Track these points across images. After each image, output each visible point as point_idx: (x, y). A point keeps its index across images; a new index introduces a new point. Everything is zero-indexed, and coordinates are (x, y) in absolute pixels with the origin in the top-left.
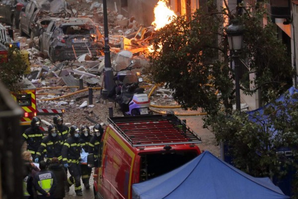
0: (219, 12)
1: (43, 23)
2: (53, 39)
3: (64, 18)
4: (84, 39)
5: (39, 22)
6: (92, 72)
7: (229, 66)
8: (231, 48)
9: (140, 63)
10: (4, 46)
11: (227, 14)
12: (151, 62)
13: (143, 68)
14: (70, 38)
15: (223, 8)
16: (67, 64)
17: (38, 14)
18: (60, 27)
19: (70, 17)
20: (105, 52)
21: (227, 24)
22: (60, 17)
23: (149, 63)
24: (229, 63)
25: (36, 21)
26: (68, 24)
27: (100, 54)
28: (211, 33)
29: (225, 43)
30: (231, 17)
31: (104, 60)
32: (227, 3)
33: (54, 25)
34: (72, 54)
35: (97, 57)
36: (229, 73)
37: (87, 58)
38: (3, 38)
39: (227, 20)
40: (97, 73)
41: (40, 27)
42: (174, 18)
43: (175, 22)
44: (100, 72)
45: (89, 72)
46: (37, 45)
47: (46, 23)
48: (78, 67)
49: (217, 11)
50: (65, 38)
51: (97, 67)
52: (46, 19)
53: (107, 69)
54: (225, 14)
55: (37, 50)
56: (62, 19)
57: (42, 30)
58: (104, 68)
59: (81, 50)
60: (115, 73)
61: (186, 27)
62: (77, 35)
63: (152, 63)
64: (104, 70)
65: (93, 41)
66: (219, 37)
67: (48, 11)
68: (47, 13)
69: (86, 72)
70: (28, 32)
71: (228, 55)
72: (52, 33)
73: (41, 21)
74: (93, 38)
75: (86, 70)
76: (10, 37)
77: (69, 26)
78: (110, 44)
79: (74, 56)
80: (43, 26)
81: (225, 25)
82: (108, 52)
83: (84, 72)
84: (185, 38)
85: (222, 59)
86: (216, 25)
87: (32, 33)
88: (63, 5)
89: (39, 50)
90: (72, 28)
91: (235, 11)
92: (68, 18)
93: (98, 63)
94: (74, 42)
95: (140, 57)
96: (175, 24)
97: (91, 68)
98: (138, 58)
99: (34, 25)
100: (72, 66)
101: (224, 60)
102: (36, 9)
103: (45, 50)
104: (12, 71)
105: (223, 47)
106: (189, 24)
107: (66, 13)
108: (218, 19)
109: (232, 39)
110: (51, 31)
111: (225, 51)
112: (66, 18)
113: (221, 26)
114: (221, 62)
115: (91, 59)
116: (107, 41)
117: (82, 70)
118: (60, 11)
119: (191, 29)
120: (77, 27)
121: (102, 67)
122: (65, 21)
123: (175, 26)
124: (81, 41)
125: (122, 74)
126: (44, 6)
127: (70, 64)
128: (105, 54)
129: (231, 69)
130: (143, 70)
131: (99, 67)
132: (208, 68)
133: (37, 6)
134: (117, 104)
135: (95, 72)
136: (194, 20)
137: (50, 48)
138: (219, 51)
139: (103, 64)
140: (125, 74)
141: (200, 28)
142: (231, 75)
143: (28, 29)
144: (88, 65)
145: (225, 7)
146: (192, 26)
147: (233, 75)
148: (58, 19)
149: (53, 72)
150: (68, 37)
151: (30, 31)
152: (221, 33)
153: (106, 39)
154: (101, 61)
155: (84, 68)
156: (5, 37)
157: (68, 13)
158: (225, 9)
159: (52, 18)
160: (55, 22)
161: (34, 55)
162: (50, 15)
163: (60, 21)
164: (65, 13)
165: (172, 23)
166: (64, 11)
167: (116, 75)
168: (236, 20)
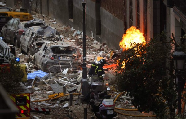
0: (168, 41)
1: (38, 44)
2: (45, 56)
3: (54, 41)
4: (68, 57)
5: (35, 43)
6: (73, 81)
7: (174, 82)
8: (175, 68)
9: (108, 76)
10: (8, 60)
11: (173, 44)
12: (116, 76)
13: (110, 80)
15: (171, 38)
16: (55, 75)
17: (34, 37)
18: (50, 48)
19: (58, 40)
20: (83, 67)
21: (173, 50)
22: (51, 40)
23: (115, 77)
24: (174, 79)
25: (32, 43)
26: (56, 45)
27: (80, 69)
28: (161, 56)
29: (172, 64)
30: (176, 46)
31: (82, 73)
32: (174, 35)
33: (46, 46)
34: (59, 68)
35: (77, 71)
36: (174, 86)
37: (69, 72)
38: (7, 55)
39: (173, 48)
40: (77, 82)
41: (36, 47)
42: (135, 44)
44: (79, 82)
45: (71, 82)
46: (33, 61)
47: (40, 44)
48: (62, 78)
49: (167, 40)
50: (54, 56)
51: (77, 78)
52: (40, 41)
53: (84, 80)
54: (173, 43)
55: (32, 64)
57: (37, 49)
58: (82, 79)
59: (65, 65)
60: (89, 83)
61: (143, 51)
62: (62, 54)
63: (117, 77)
64: (81, 81)
65: (74, 59)
66: (167, 60)
67: (42, 36)
69: (68, 81)
70: (27, 51)
71: (174, 73)
72: (44, 52)
74: (75, 57)
75: (68, 80)
76: (13, 54)
77: (57, 47)
78: (87, 61)
79: (60, 69)
80: (38, 46)
81: (172, 51)
82: (85, 67)
83: (67, 81)
84: (142, 60)
85: (169, 76)
86: (165, 51)
87: (29, 51)
88: (53, 32)
89: (34, 64)
90: (60, 49)
91: (180, 41)
92: (56, 42)
93: (77, 75)
94: (61, 59)
95: (109, 72)
96: (135, 49)
97: (72, 79)
98: (107, 73)
99: (30, 46)
100: (58, 77)
101: (170, 77)
102: (33, 34)
103: (38, 65)
104: (13, 78)
105: (170, 67)
106: (145, 49)
107: (56, 38)
108: (167, 47)
109: (176, 62)
110: (43, 51)
111: (171, 71)
112: (55, 42)
113: (169, 51)
114: (168, 78)
115: (72, 72)
116: (85, 60)
117: (66, 80)
118: (51, 36)
119: (147, 53)
120: (63, 48)
121: (80, 78)
122: (54, 43)
123: (135, 51)
124: (66, 59)
125: (95, 84)
126: (38, 32)
127: (57, 75)
128: (83, 69)
129: (175, 84)
130: (111, 82)
131: (78, 79)
132: (158, 82)
133: (34, 32)
134: (90, 106)
135: (75, 82)
136: (149, 47)
137: (42, 63)
138: (167, 70)
139: (81, 76)
140: (97, 84)
141: (154, 52)
142: (176, 89)
143: (26, 49)
144: (70, 76)
145: (172, 38)
146: (148, 51)
147: (177, 88)
148: (50, 42)
149: (44, 81)
150: (56, 55)
151: (28, 50)
152: (169, 57)
153: (84, 58)
154: (80, 74)
155: (67, 79)
156: (9, 54)
157: (57, 38)
158: (172, 40)
159: (45, 41)
160: (47, 44)
161: (30, 67)
162: (43, 39)
163: (51, 43)
164: (54, 37)
165: (133, 48)
167: (90, 85)
168: (180, 48)
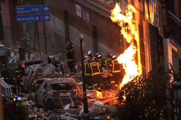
0: (167, 72)
1: (38, 82)
2: (45, 94)
3: (54, 78)
4: (68, 93)
5: (35, 81)
6: (75, 117)
7: (175, 111)
8: (176, 98)
9: (109, 110)
10: (10, 100)
11: (172, 74)
12: (117, 109)
13: (112, 113)
14: (58, 92)
15: (169, 69)
16: (56, 112)
17: (34, 75)
18: (50, 85)
19: (58, 77)
20: (84, 102)
21: (172, 80)
22: (50, 78)
23: (116, 110)
24: (175, 109)
25: (32, 81)
26: (56, 82)
27: (81, 104)
28: (161, 87)
29: (172, 94)
30: (175, 76)
31: (83, 108)
32: (172, 65)
33: (46, 84)
34: (60, 104)
35: (78, 106)
36: (175, 116)
37: (70, 107)
38: (9, 94)
39: (172, 78)
40: (78, 117)
41: (36, 85)
42: (134, 77)
43: (134, 80)
44: (80, 117)
45: (73, 117)
46: (34, 99)
47: (40, 82)
48: (64, 114)
49: (165, 71)
50: (54, 93)
51: (78, 114)
52: (40, 79)
53: (86, 115)
54: (171, 73)
55: (34, 102)
56: (52, 79)
57: (37, 87)
58: (83, 114)
59: (66, 101)
60: (91, 118)
61: (143, 83)
62: (63, 91)
63: (119, 110)
64: (83, 115)
65: (74, 95)
66: (167, 90)
67: (42, 74)
68: (41, 75)
69: (70, 117)
70: (27, 89)
71: (174, 103)
72: (45, 89)
73: (36, 81)
74: (75, 92)
75: (70, 115)
76: (14, 93)
77: (57, 84)
78: (87, 97)
80: (38, 84)
81: (171, 81)
82: (86, 102)
83: (68, 117)
84: (142, 91)
85: (170, 106)
86: (164, 82)
87: (30, 90)
88: (53, 69)
89: (35, 102)
90: (59, 85)
91: (178, 71)
92: (56, 78)
93: (78, 110)
94: (61, 96)
95: (109, 105)
97: (73, 114)
98: (108, 106)
99: (31, 84)
100: (60, 113)
101: (171, 107)
102: (32, 72)
103: (40, 102)
104: (16, 118)
105: (170, 97)
106: (144, 81)
107: (55, 75)
108: (166, 77)
109: (176, 92)
110: (44, 88)
111: (171, 100)
112: (55, 78)
113: (168, 82)
114: (169, 108)
115: (74, 108)
116: (85, 95)
117: (67, 115)
118: (51, 73)
119: (147, 85)
120: (63, 84)
121: (82, 113)
122: (54, 80)
123: (134, 83)
124: (66, 95)
125: (96, 118)
126: (38, 70)
127: (58, 112)
128: (84, 104)
129: (176, 113)
130: (112, 115)
131: (80, 113)
132: (160, 113)
133: (34, 70)
135: (77, 117)
136: (148, 78)
137: (43, 100)
138: (167, 100)
140: (99, 118)
141: (153, 83)
142: (177, 118)
143: (27, 87)
144: (72, 112)
145: (171, 68)
146: (147, 83)
148: (49, 79)
149: (46, 118)
150: (57, 92)
151: (29, 88)
152: (168, 87)
153: (85, 92)
154: (81, 109)
155: (69, 114)
156: (10, 93)
157: (56, 75)
158: (171, 70)
159: (45, 79)
160: (47, 81)
161: (31, 106)
162: (43, 76)
163: (51, 80)
164: (54, 75)
166: (53, 73)
167: (92, 119)
168: (179, 77)
